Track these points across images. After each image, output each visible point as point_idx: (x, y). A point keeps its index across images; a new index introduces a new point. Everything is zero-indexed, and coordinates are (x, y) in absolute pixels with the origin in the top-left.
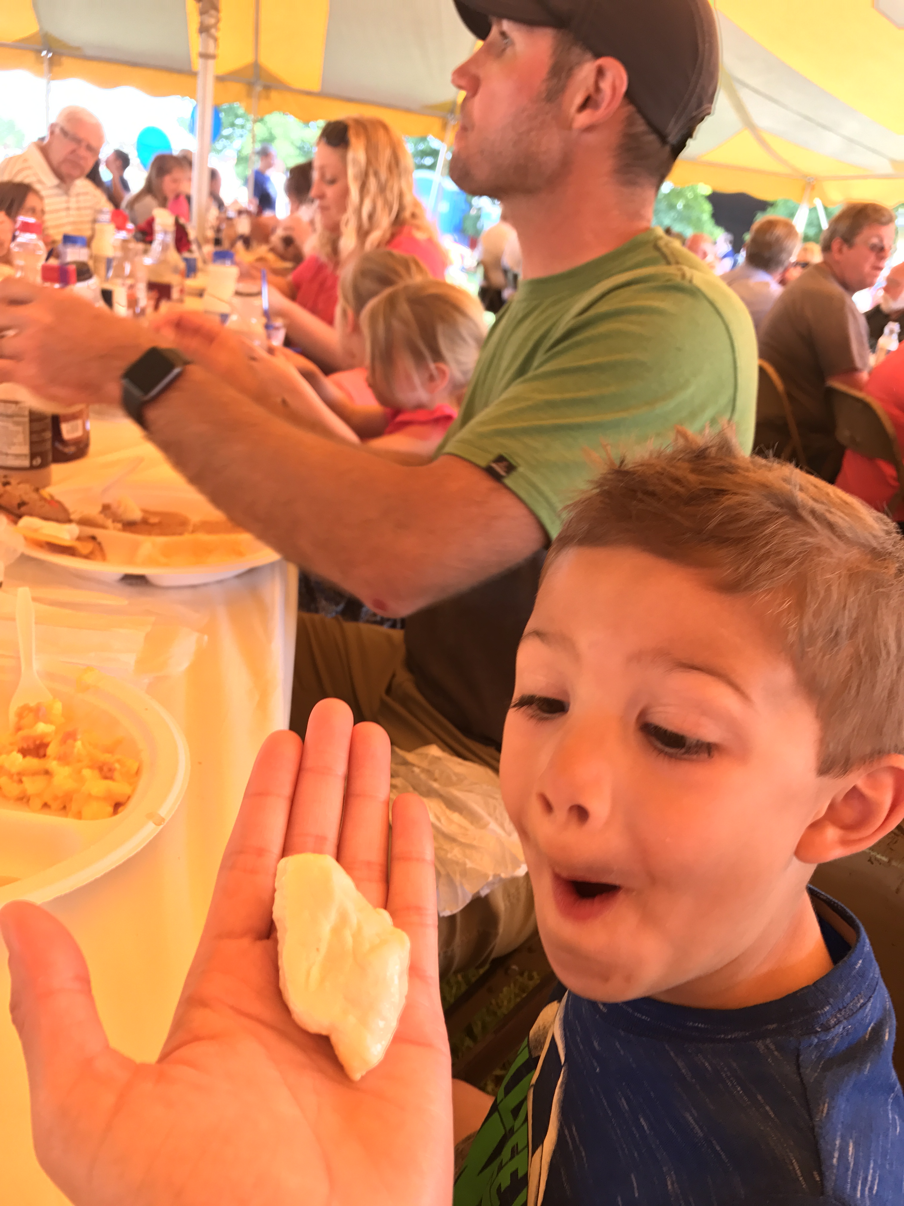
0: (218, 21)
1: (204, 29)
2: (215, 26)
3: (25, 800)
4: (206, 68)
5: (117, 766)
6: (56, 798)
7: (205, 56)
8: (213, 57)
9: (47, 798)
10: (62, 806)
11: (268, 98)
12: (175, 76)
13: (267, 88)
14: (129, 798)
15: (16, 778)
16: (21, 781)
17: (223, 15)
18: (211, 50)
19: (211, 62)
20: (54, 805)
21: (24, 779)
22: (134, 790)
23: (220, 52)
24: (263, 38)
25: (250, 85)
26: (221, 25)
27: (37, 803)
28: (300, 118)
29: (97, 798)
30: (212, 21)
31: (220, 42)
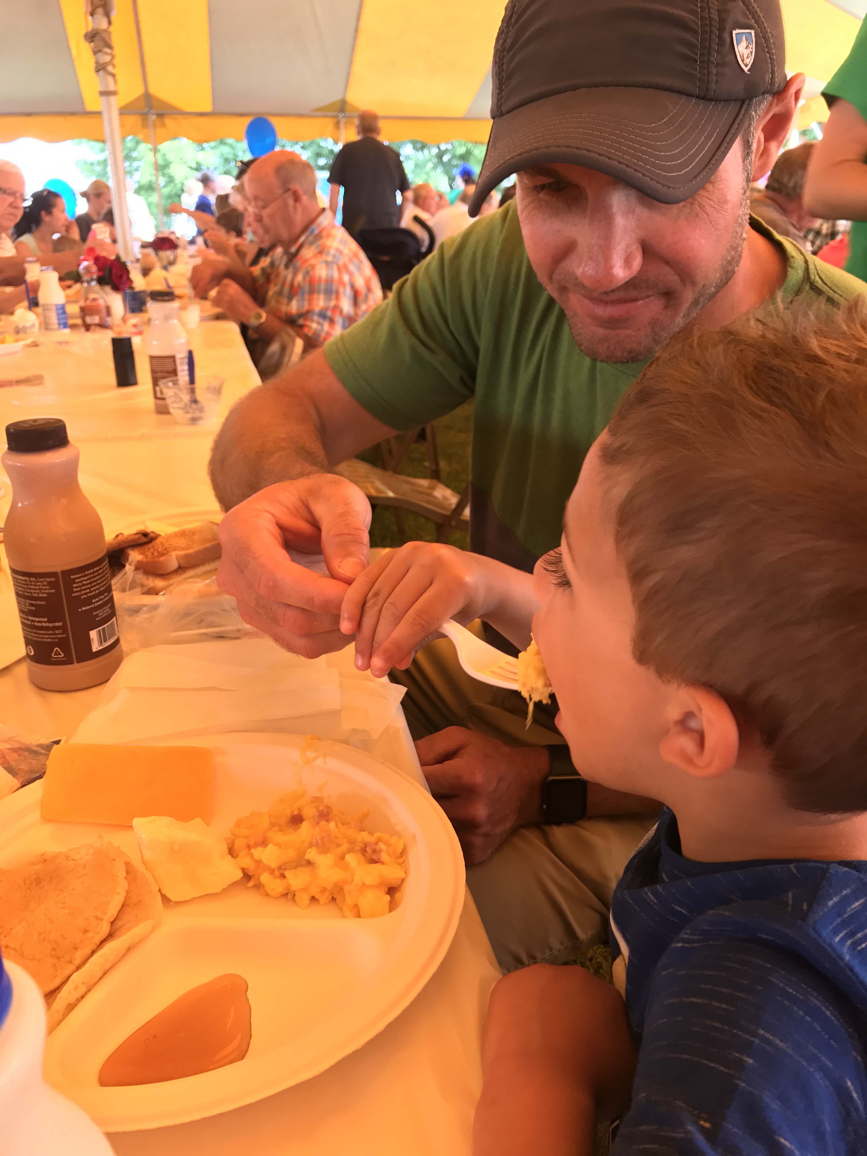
0: (113, 57)
1: (100, 68)
2: (111, 63)
3: (290, 896)
4: (109, 106)
5: (382, 846)
6: (324, 890)
7: (105, 93)
8: (114, 93)
9: (314, 891)
10: (330, 899)
11: (163, 125)
12: (70, 118)
13: (161, 116)
14: (403, 880)
15: (277, 873)
16: (283, 876)
17: (117, 51)
18: (112, 88)
19: (113, 99)
20: (323, 898)
21: (287, 873)
22: (406, 873)
23: (120, 88)
24: (149, 69)
25: (144, 116)
26: (116, 62)
27: (304, 898)
28: (194, 140)
29: (371, 887)
30: (108, 58)
31: (118, 77)
